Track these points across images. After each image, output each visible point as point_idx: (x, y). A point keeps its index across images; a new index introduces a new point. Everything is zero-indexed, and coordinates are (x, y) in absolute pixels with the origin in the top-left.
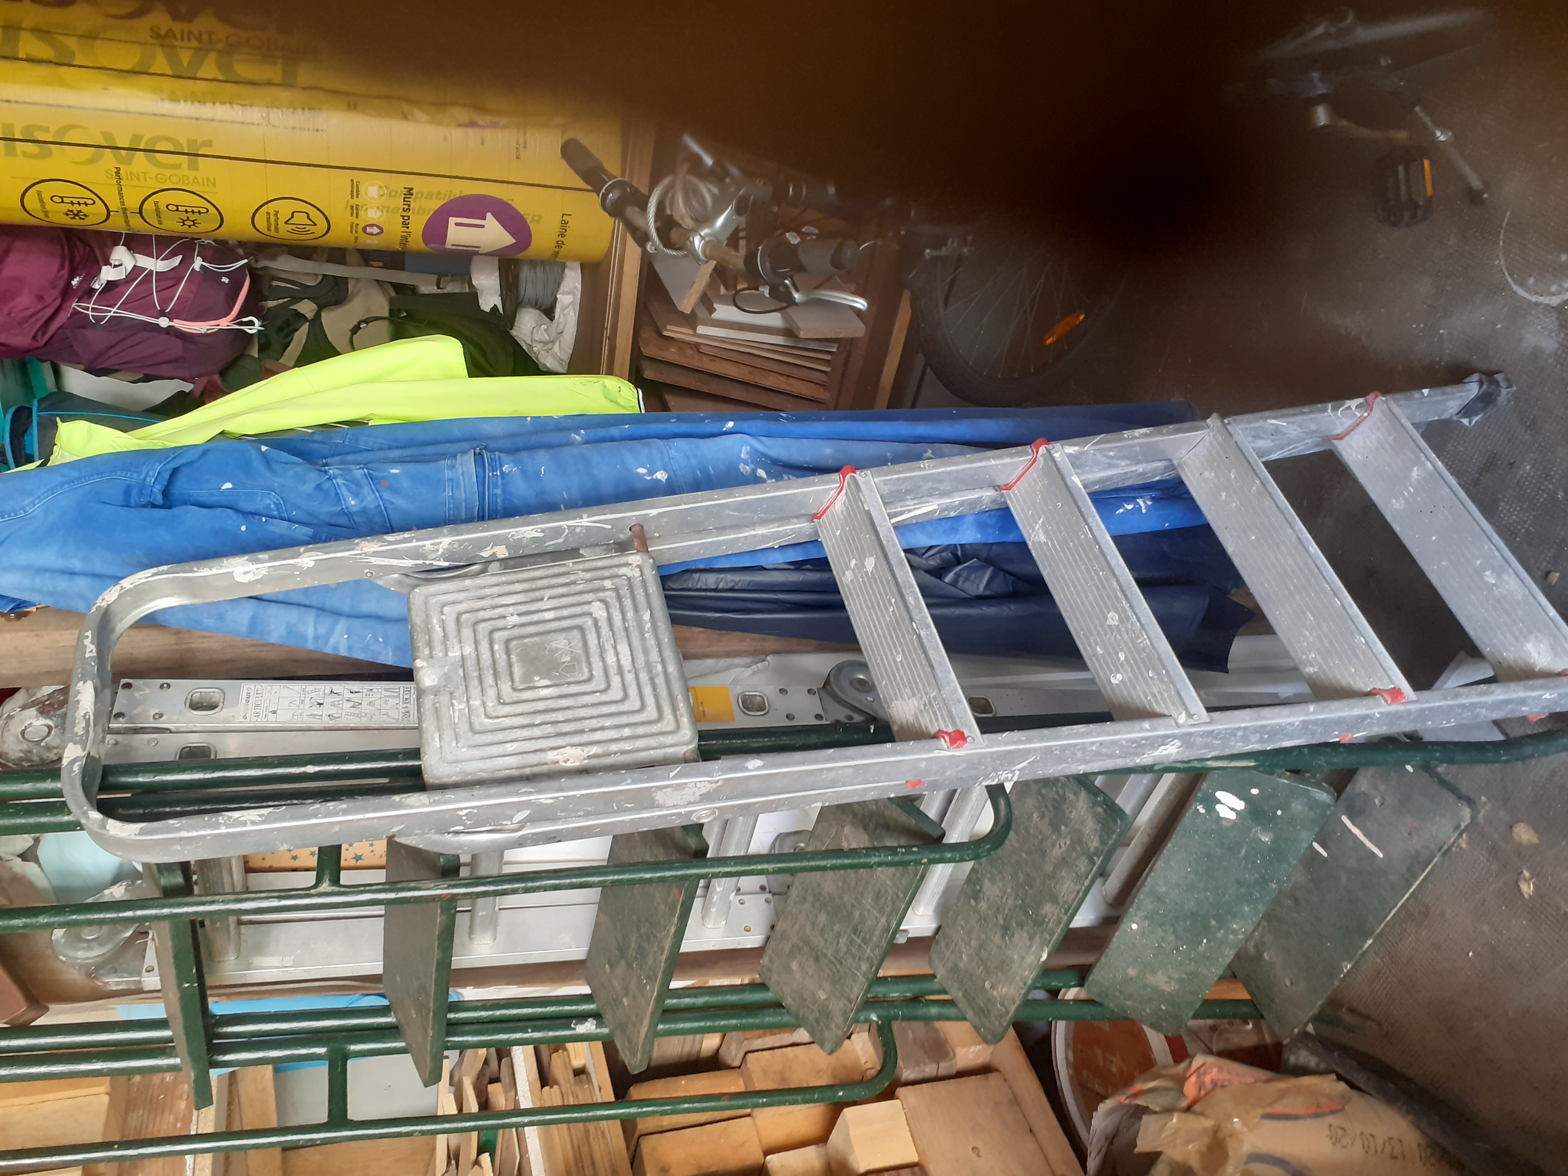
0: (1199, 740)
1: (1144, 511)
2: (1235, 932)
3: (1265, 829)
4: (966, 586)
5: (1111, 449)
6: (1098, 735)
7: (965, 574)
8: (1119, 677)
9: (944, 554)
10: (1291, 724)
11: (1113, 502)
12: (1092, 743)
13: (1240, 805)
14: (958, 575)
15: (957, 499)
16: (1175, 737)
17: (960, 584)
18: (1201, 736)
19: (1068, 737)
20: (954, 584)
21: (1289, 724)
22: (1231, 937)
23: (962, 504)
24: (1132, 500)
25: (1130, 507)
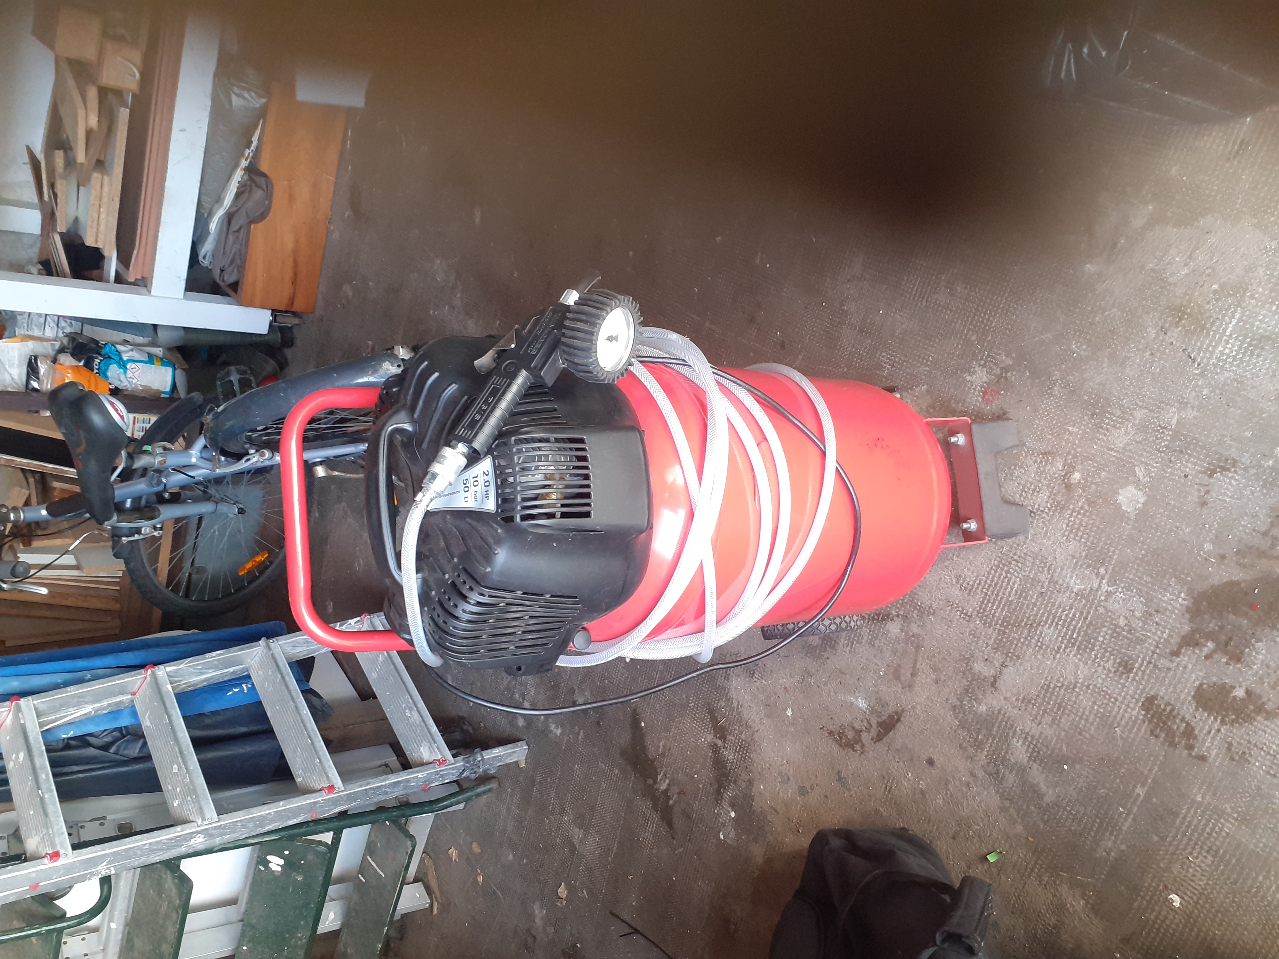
0: (214, 832)
1: (246, 691)
2: (300, 939)
3: (299, 873)
4: (126, 752)
5: (197, 665)
6: (148, 839)
7: (124, 745)
8: (177, 802)
9: (114, 733)
10: (269, 814)
11: (226, 688)
12: (144, 845)
13: (282, 862)
14: (119, 747)
15: (105, 703)
16: (197, 832)
17: (121, 752)
18: (214, 829)
19: (130, 843)
20: (116, 753)
21: (268, 814)
22: (299, 942)
23: (109, 705)
24: (239, 685)
25: (236, 690)
